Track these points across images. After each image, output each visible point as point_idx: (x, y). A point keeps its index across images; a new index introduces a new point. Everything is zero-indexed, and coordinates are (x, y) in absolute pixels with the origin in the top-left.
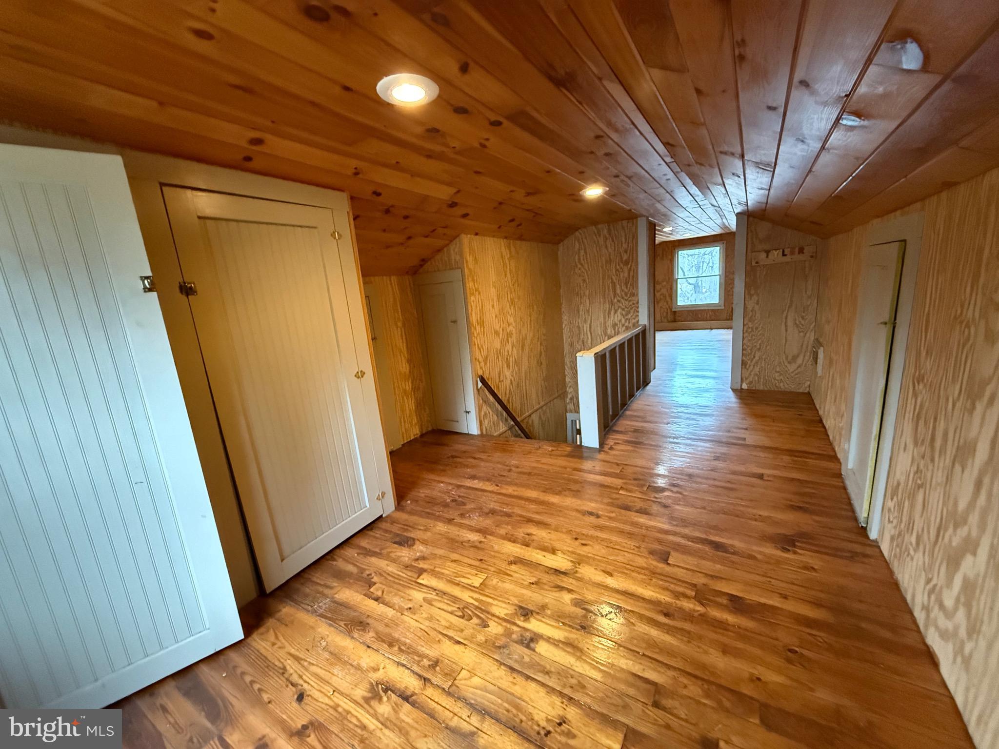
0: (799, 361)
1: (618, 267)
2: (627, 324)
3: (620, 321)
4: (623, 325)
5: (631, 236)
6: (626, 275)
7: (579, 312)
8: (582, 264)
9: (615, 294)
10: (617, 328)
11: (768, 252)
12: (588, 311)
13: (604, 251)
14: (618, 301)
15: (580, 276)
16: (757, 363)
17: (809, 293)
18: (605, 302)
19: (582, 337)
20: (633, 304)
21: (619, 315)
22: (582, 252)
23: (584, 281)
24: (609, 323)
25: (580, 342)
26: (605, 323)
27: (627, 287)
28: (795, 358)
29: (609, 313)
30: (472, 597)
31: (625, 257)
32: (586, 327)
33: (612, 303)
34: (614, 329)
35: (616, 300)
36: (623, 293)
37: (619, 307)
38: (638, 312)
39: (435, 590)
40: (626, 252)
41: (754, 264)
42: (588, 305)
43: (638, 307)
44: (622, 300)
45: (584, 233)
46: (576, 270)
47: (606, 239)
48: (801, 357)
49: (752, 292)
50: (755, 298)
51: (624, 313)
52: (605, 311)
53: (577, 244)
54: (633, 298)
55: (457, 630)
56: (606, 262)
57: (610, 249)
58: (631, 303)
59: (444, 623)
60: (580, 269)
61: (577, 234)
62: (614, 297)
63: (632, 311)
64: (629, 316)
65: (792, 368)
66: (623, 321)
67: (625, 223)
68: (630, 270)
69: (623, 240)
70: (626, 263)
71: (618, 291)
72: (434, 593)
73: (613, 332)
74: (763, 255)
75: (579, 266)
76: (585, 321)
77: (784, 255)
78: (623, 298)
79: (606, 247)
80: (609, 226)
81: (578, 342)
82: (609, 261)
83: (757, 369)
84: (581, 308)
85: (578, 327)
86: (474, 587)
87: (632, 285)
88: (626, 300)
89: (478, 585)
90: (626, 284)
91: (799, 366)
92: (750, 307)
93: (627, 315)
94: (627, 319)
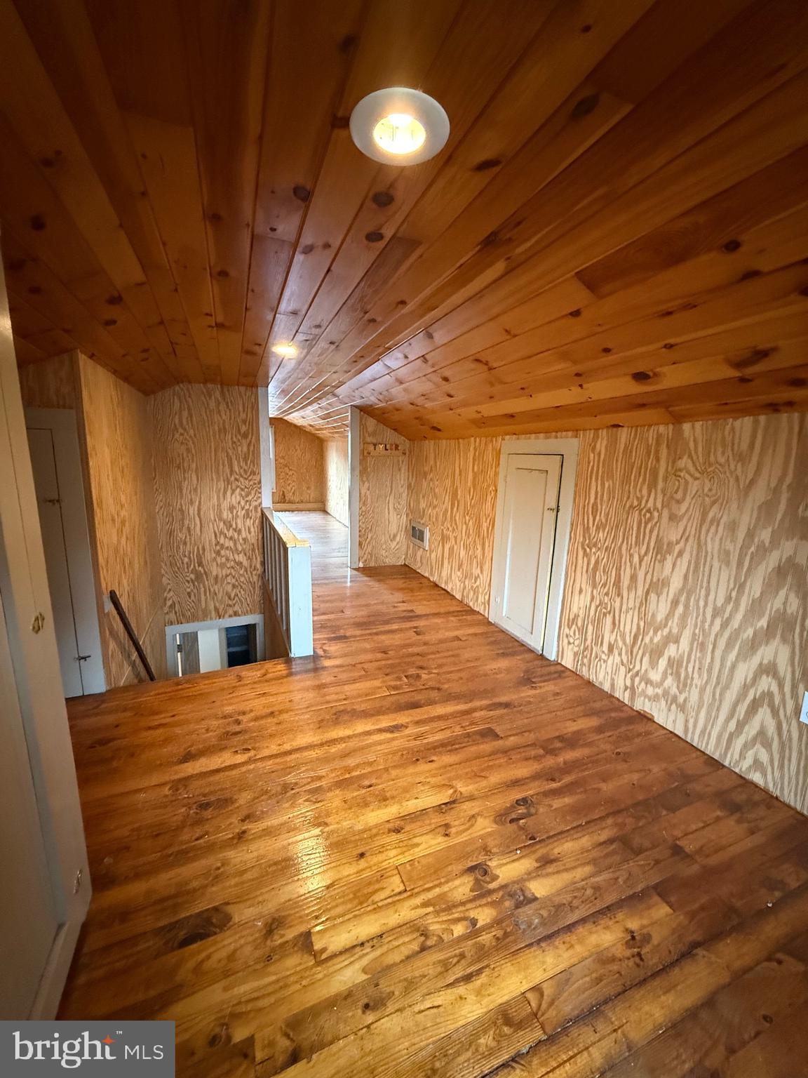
0: (398, 539)
1: (235, 439)
2: (247, 507)
3: (239, 503)
4: (243, 509)
5: (250, 406)
6: (245, 449)
7: (181, 492)
8: (185, 430)
9: (232, 472)
10: (235, 512)
11: (375, 445)
12: (195, 490)
13: (216, 418)
14: (236, 480)
15: (182, 443)
16: (369, 543)
17: (402, 482)
18: (218, 480)
19: (186, 522)
20: (255, 484)
21: (238, 497)
22: (185, 414)
23: (188, 450)
24: (225, 505)
25: (185, 530)
26: (219, 505)
27: (246, 464)
28: (395, 536)
29: (225, 493)
30: (417, 907)
31: (243, 429)
32: (193, 510)
33: (228, 482)
34: (232, 513)
35: (233, 478)
36: (242, 471)
37: (238, 487)
38: (260, 493)
39: (362, 944)
40: (244, 422)
41: (365, 454)
42: (195, 482)
43: (260, 488)
44: (241, 479)
45: (188, 389)
46: (177, 436)
47: (218, 404)
48: (399, 535)
49: (365, 479)
50: (366, 484)
51: (243, 493)
52: (219, 491)
53: (176, 400)
54: (255, 477)
55: (458, 962)
56: (220, 431)
57: (224, 417)
58: (251, 483)
59: (431, 971)
60: (182, 434)
61: (177, 388)
62: (231, 475)
63: (253, 492)
64: (250, 498)
65: (393, 545)
66: (243, 503)
67: (242, 389)
68: (249, 445)
69: (241, 409)
70: (245, 436)
71: (236, 468)
72: (368, 950)
73: (230, 516)
74: (372, 448)
75: (181, 430)
76: (192, 502)
77: (386, 450)
78: (241, 476)
79: (219, 412)
80: (222, 388)
81: (181, 530)
82: (223, 430)
83: (369, 549)
84: (185, 484)
85: (181, 510)
86: (400, 893)
87: (253, 462)
88: (246, 479)
89: (402, 888)
90: (245, 460)
91: (398, 543)
92: (363, 493)
93: (247, 495)
94: (247, 501)
